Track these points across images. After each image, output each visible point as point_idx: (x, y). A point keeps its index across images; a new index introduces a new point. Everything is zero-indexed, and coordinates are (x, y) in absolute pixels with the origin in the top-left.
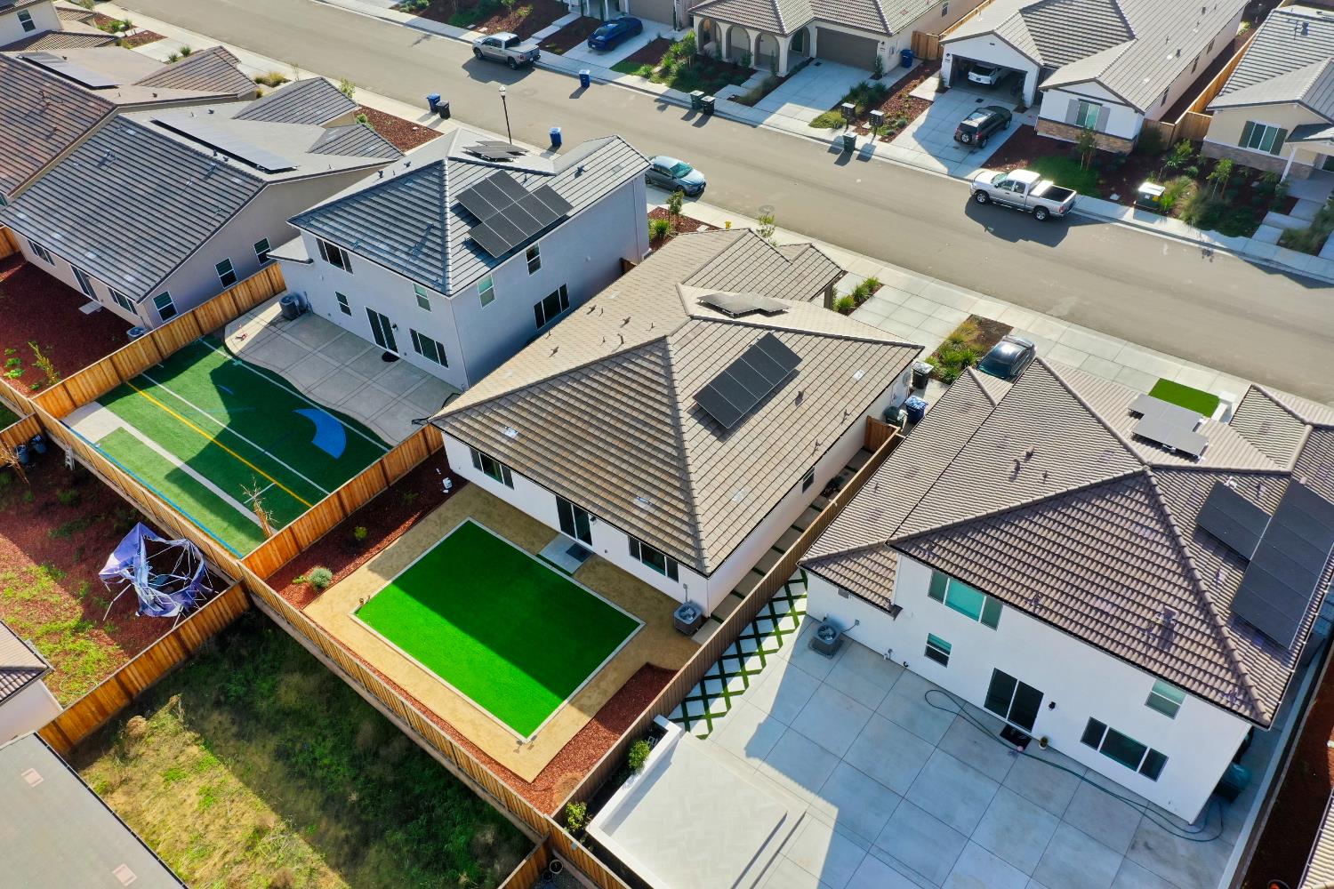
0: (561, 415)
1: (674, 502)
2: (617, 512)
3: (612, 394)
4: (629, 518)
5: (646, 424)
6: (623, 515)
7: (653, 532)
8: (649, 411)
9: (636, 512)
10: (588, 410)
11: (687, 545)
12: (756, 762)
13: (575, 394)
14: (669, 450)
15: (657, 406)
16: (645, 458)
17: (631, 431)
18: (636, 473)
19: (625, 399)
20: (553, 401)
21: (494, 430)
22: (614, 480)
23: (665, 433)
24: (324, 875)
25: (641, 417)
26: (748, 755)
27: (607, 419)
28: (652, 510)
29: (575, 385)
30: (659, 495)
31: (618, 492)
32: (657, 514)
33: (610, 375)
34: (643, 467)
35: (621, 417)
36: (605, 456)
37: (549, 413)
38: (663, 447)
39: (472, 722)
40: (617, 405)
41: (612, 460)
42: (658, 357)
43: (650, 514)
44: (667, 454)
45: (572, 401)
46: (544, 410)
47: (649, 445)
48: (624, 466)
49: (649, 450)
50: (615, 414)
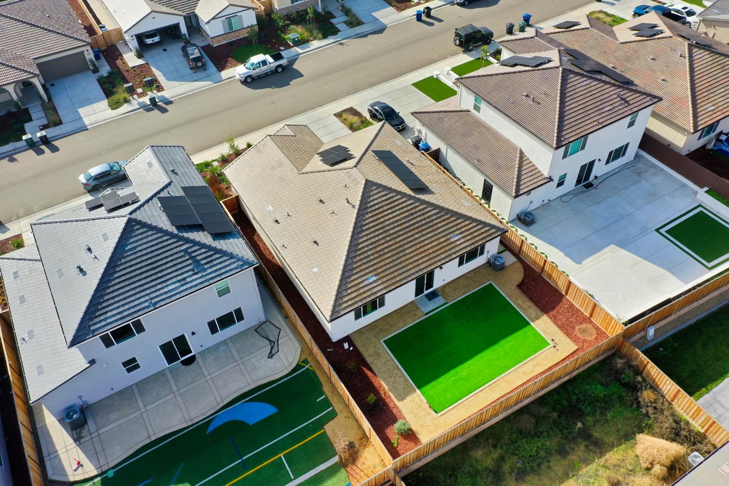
0: (378, 249)
1: (463, 224)
2: (454, 251)
3: (382, 220)
4: (460, 247)
5: (412, 214)
6: (457, 249)
7: (473, 241)
8: (405, 209)
9: (458, 243)
10: (384, 235)
11: (489, 230)
12: (584, 262)
13: (369, 237)
14: (433, 212)
15: (405, 204)
16: (431, 224)
17: (412, 222)
18: (436, 232)
19: (390, 216)
20: (366, 249)
21: (363, 287)
22: (434, 244)
23: (423, 209)
24: (606, 460)
25: (407, 214)
26: (581, 264)
27: (397, 229)
28: (462, 236)
29: (363, 234)
30: (455, 229)
31: (442, 245)
32: (464, 234)
33: (370, 215)
34: (435, 228)
35: (400, 223)
36: (417, 241)
37: (372, 254)
38: (430, 214)
39: (535, 366)
40: (391, 221)
41: (422, 239)
42: (375, 189)
43: (463, 237)
44: (435, 214)
45: (373, 240)
46: (369, 256)
47: (425, 219)
48: (429, 235)
49: (428, 220)
50: (396, 224)
